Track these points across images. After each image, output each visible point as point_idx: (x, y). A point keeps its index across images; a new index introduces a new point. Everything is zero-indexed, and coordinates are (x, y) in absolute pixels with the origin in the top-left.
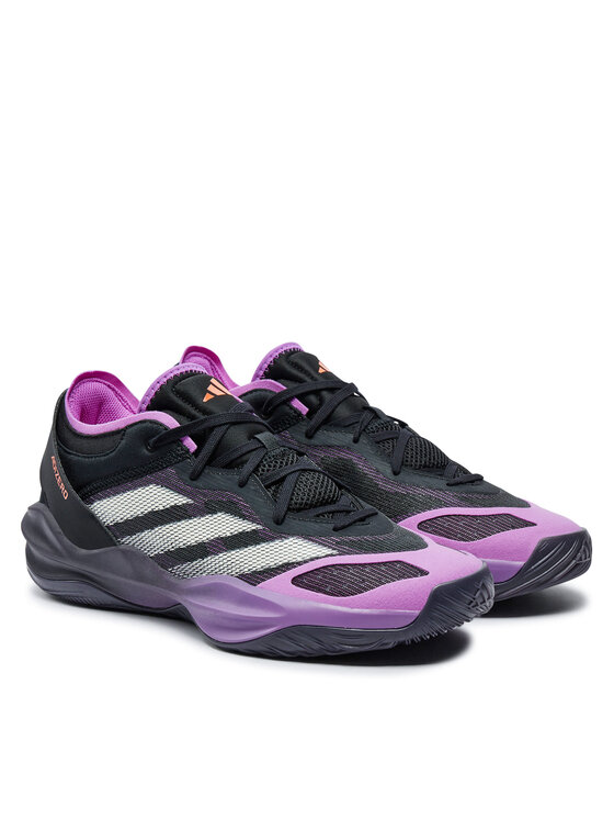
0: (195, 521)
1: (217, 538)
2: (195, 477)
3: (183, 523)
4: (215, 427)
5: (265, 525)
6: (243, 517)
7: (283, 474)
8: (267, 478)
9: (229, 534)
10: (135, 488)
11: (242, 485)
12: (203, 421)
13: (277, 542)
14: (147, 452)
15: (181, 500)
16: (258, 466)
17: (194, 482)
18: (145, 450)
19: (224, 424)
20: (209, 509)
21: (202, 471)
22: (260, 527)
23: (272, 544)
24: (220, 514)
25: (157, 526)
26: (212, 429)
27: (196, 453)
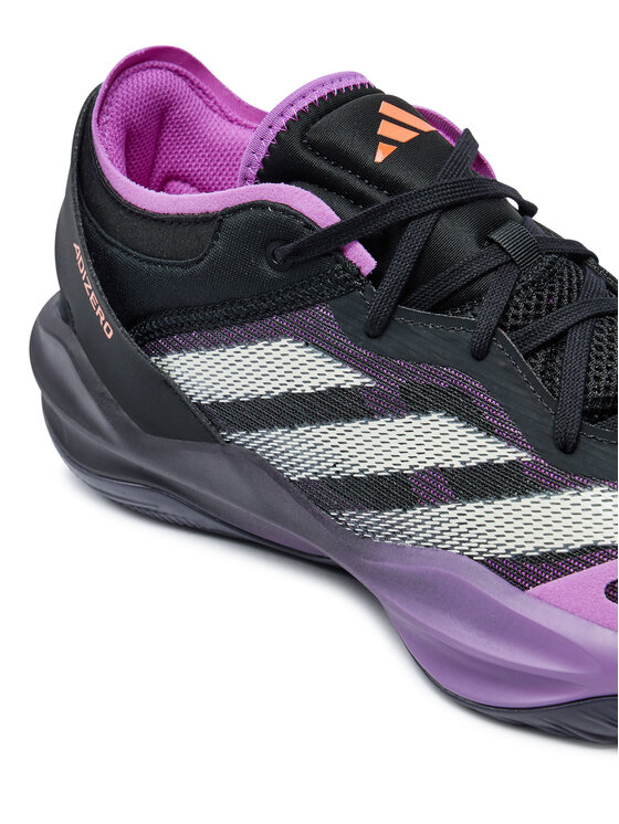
0: (381, 425)
1: (434, 469)
2: (376, 330)
3: (357, 427)
4: (410, 220)
5: (536, 451)
6: (488, 429)
7: (558, 327)
8: (528, 336)
9: (457, 465)
10: (251, 341)
11: (480, 354)
12: (385, 209)
13: (567, 494)
14: (270, 271)
15: (350, 378)
16: (507, 308)
17: (375, 342)
18: (266, 268)
19: (426, 214)
20: (413, 402)
21: (391, 318)
22: (525, 456)
23: (555, 498)
24: (434, 416)
25: (301, 424)
26: (403, 224)
27: (376, 277)
